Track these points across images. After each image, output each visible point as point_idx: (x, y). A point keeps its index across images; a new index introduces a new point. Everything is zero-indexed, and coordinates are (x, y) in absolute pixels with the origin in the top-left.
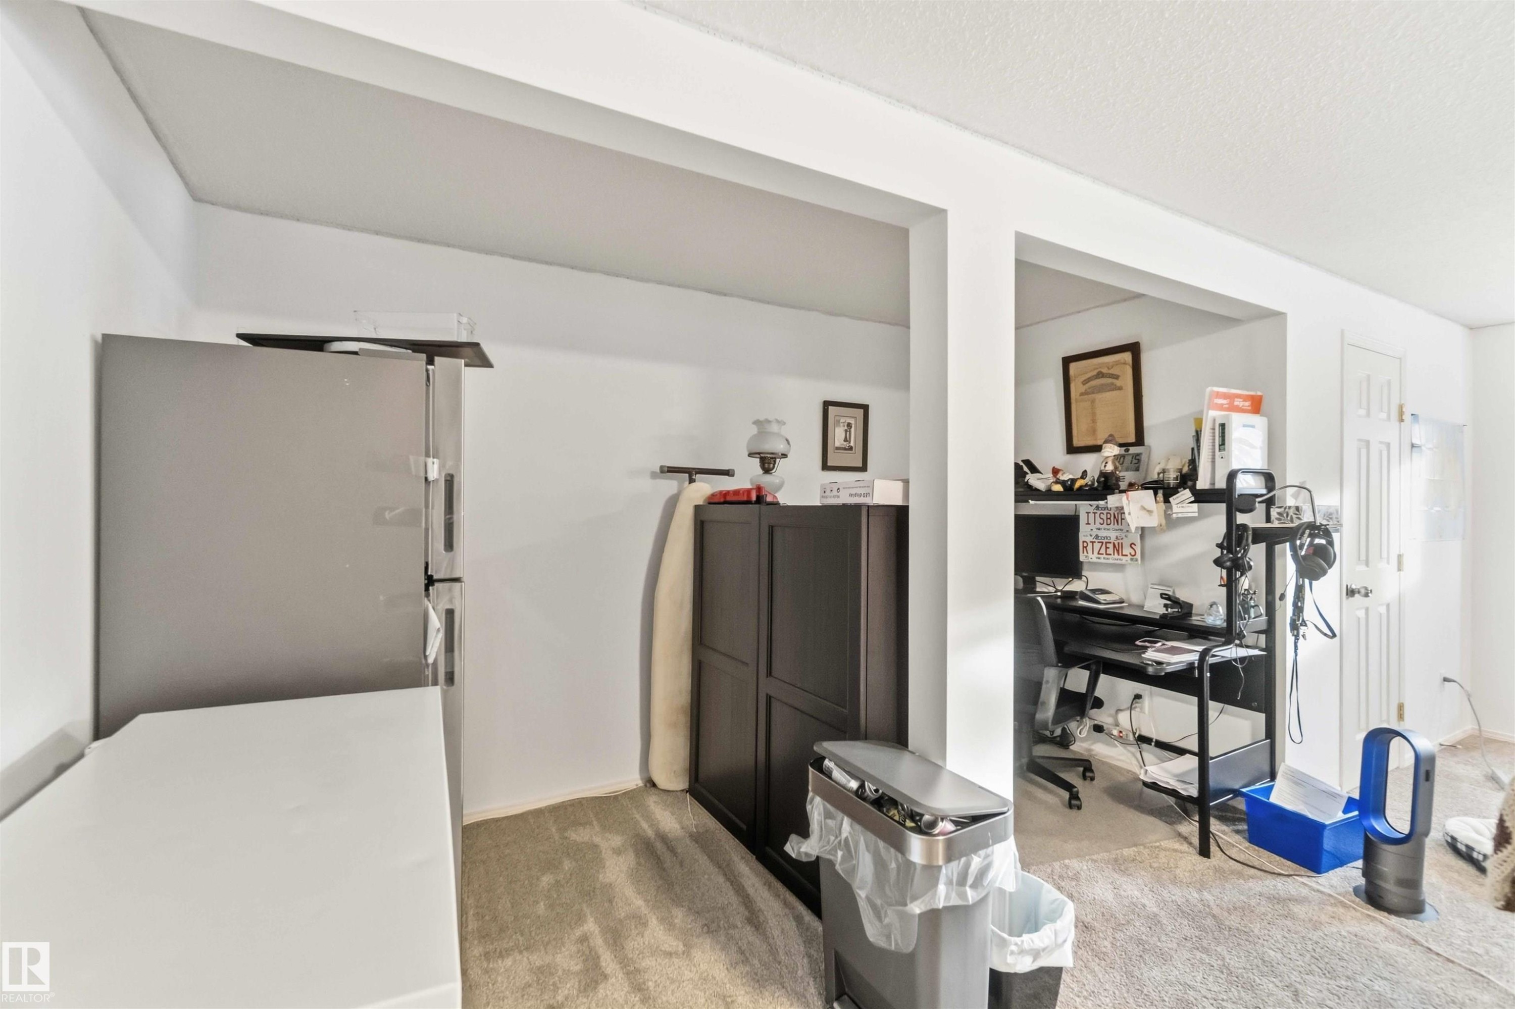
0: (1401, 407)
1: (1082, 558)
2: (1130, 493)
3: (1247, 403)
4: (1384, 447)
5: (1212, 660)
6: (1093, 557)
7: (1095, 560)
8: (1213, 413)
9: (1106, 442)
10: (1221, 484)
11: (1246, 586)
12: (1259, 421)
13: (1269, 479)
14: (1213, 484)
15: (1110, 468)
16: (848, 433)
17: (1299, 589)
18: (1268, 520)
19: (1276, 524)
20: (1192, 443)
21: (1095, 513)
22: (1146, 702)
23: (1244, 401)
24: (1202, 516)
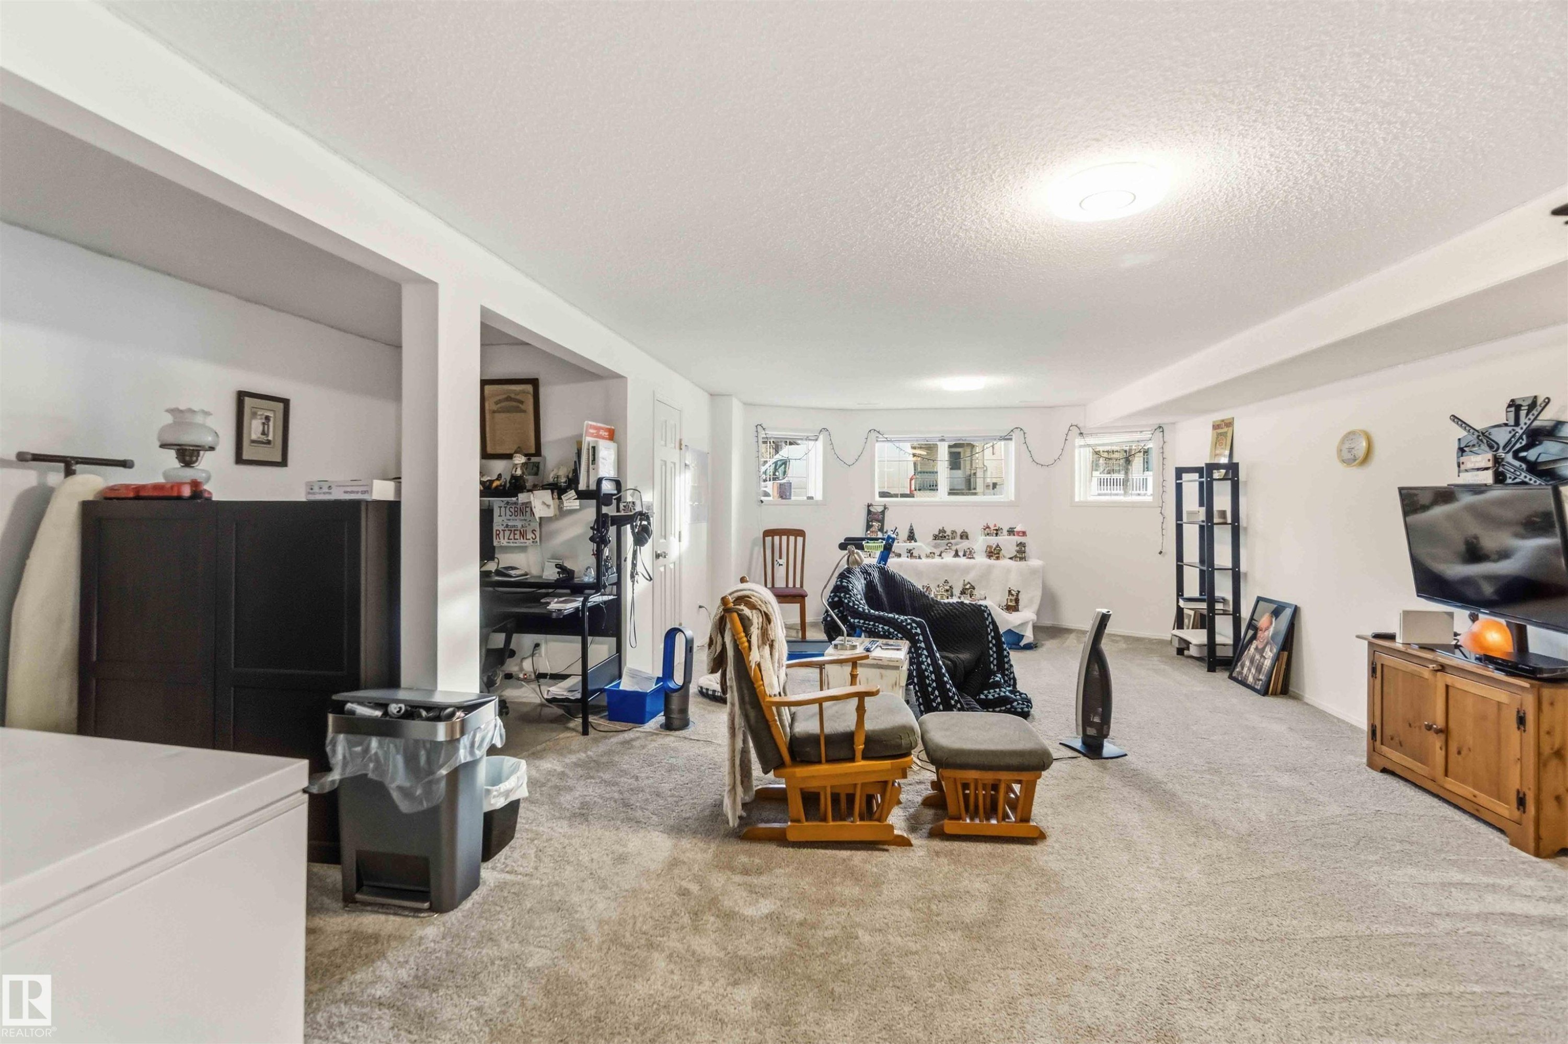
0: (681, 440)
1: (495, 544)
2: (535, 492)
3: (607, 434)
4: (673, 465)
5: (589, 605)
6: (504, 542)
7: (505, 544)
8: (589, 439)
9: (516, 452)
10: (593, 487)
11: (607, 554)
12: (612, 446)
13: (618, 484)
14: (588, 486)
15: (519, 472)
16: (266, 426)
17: (635, 553)
18: (618, 510)
19: (622, 513)
20: (575, 459)
21: (505, 507)
22: (543, 648)
23: (605, 431)
24: (582, 508)
